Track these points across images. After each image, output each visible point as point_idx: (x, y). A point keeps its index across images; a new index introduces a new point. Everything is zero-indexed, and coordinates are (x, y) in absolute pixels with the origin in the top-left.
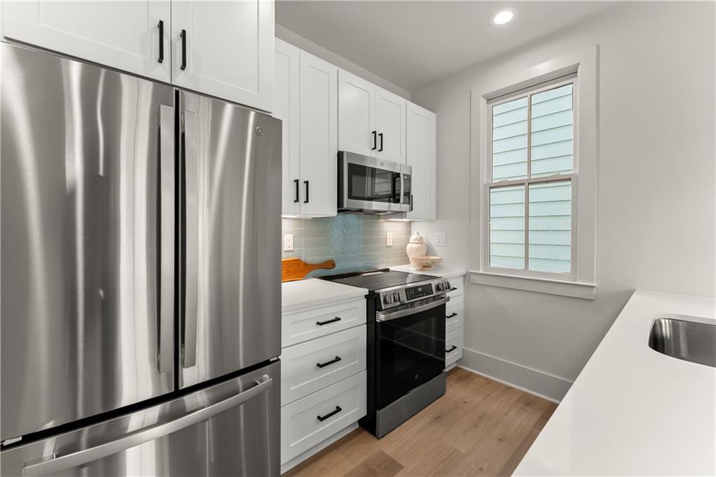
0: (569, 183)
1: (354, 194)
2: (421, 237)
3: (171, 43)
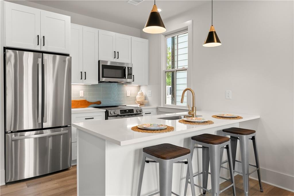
0: (186, 71)
1: (104, 76)
2: (142, 93)
3: (41, 39)
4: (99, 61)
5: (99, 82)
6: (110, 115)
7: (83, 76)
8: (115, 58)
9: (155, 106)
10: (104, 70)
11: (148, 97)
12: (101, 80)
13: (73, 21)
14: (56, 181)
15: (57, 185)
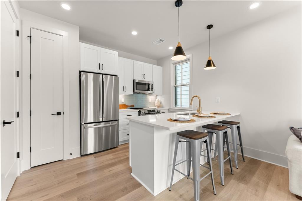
0: (188, 86)
1: (137, 89)
2: (159, 100)
3: (101, 66)
4: (134, 80)
5: (134, 93)
6: (142, 113)
7: (125, 89)
8: (143, 78)
9: (168, 108)
10: (137, 85)
11: (163, 103)
12: (135, 92)
13: (119, 56)
14: (111, 154)
15: (113, 157)
